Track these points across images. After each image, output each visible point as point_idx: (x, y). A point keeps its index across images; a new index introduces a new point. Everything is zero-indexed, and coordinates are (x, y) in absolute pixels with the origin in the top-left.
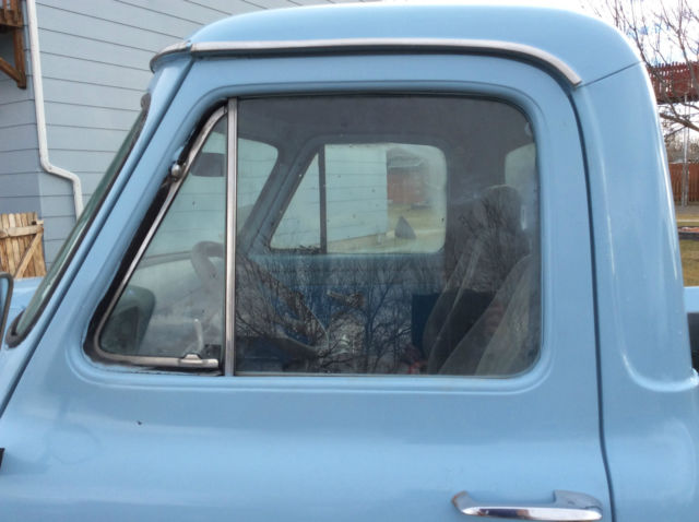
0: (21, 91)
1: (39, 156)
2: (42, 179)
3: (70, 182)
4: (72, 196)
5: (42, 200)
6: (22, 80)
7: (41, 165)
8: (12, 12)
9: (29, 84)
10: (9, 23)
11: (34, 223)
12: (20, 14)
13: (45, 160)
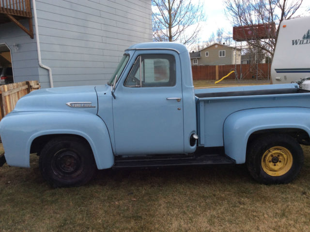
0: (32, 39)
1: (38, 62)
2: (39, 69)
3: (48, 70)
4: (49, 75)
5: (40, 76)
6: (32, 35)
7: (39, 65)
8: (29, 13)
9: (34, 37)
10: (28, 16)
11: (38, 84)
12: (31, 13)
13: (40, 63)
